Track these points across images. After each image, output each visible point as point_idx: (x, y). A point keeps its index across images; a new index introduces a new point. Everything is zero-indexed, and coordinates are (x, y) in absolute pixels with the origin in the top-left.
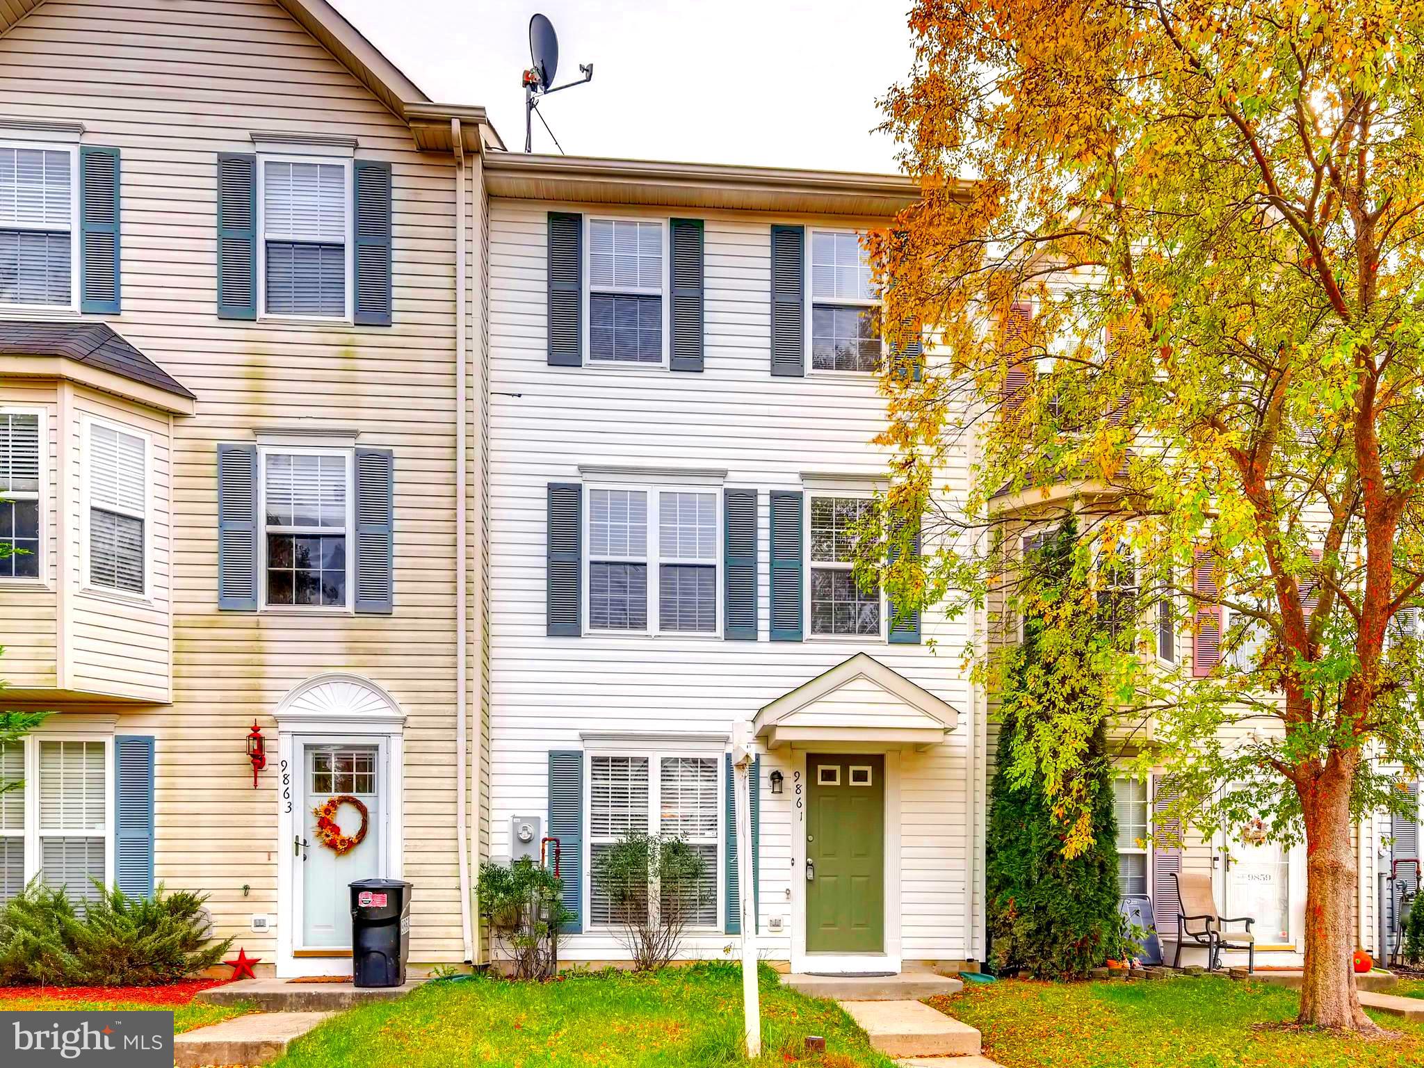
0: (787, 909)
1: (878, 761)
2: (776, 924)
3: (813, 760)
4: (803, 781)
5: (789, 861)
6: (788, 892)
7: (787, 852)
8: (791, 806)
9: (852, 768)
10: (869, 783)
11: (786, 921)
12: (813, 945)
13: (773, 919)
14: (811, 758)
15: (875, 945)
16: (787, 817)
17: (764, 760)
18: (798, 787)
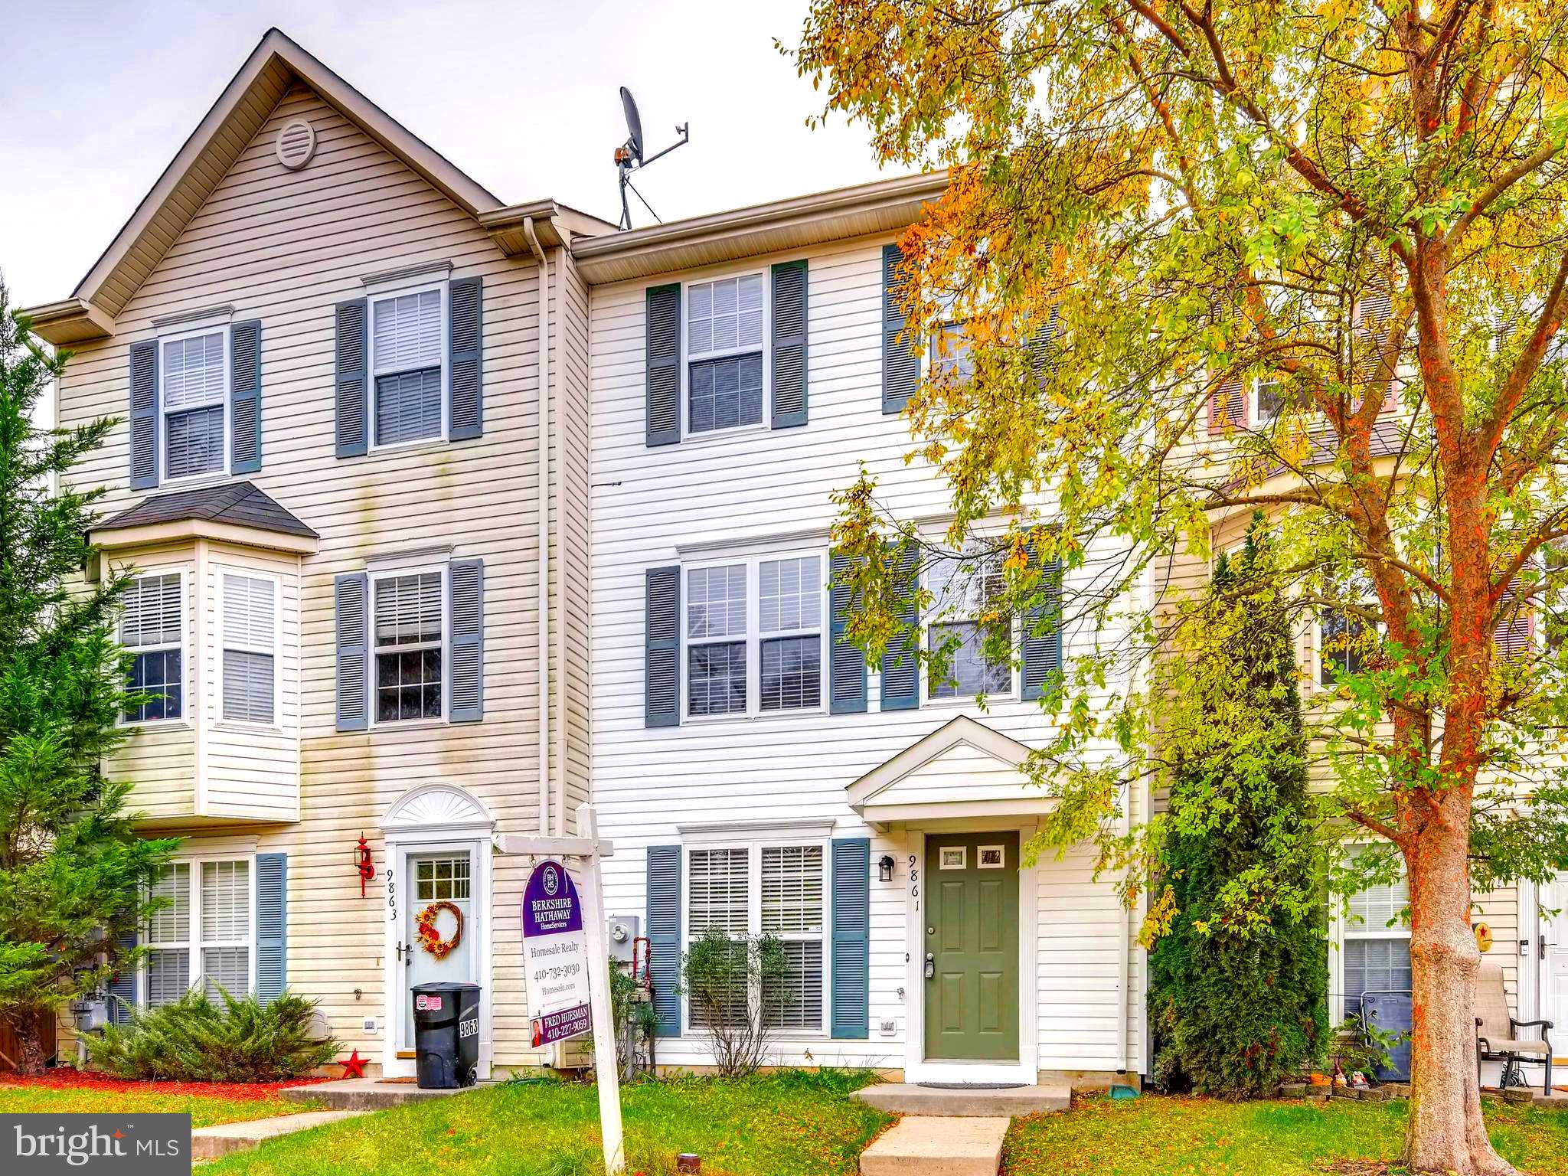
0: (901, 1010)
1: (1011, 839)
2: (888, 1027)
3: (934, 842)
4: (919, 867)
5: (904, 957)
6: (901, 992)
7: (902, 947)
8: (905, 895)
9: (981, 849)
10: (1002, 865)
11: (900, 1024)
12: (931, 1051)
13: (885, 1021)
14: (929, 839)
15: (1010, 1052)
16: (902, 908)
17: (875, 845)
18: (914, 873)
